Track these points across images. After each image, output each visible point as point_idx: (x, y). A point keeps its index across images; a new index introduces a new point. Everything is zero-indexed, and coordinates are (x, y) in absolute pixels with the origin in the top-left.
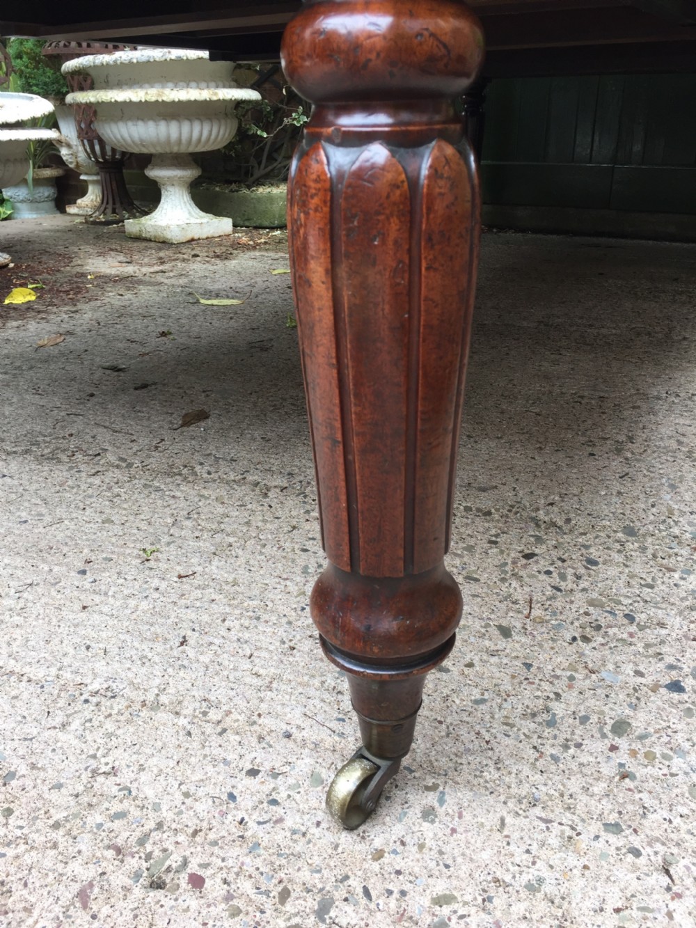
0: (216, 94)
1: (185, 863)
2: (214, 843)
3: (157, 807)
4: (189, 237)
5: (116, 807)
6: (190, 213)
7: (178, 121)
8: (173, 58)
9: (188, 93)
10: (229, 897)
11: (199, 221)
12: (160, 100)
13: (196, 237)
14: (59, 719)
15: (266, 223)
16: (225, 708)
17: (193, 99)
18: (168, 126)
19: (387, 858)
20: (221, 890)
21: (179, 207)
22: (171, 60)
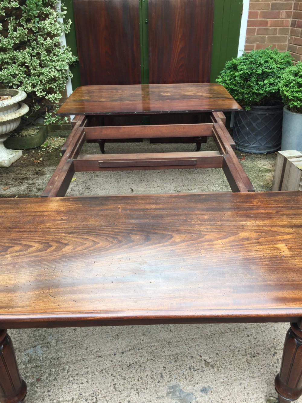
0: (20, 114)
1: (254, 352)
2: (254, 348)
3: (242, 347)
4: (11, 163)
5: (237, 350)
6: (7, 153)
7: (6, 125)
8: (5, 105)
9: (12, 116)
10: (264, 353)
11: (12, 156)
12: (2, 121)
13: (13, 162)
14: (212, 342)
15: (32, 147)
16: (233, 328)
17: (14, 118)
18: (2, 127)
19: (276, 339)
20: (262, 353)
21: (2, 152)
22: (5, 106)
